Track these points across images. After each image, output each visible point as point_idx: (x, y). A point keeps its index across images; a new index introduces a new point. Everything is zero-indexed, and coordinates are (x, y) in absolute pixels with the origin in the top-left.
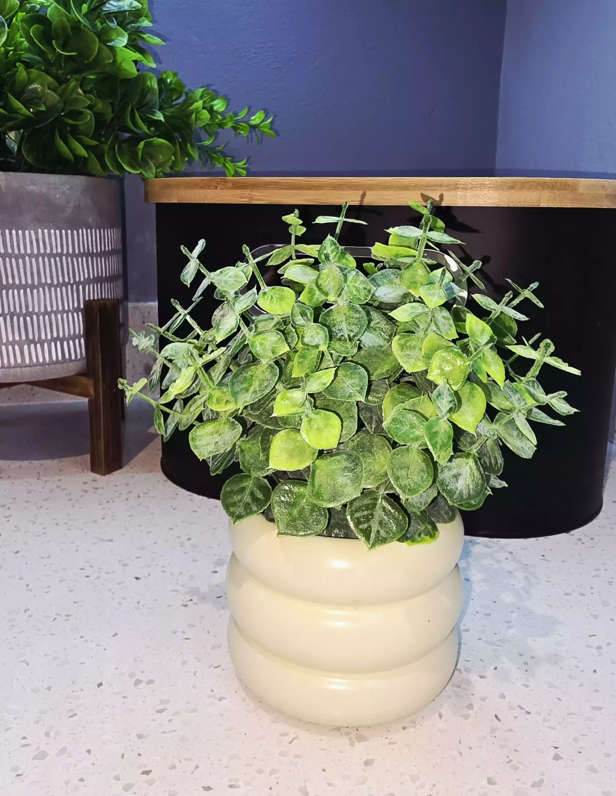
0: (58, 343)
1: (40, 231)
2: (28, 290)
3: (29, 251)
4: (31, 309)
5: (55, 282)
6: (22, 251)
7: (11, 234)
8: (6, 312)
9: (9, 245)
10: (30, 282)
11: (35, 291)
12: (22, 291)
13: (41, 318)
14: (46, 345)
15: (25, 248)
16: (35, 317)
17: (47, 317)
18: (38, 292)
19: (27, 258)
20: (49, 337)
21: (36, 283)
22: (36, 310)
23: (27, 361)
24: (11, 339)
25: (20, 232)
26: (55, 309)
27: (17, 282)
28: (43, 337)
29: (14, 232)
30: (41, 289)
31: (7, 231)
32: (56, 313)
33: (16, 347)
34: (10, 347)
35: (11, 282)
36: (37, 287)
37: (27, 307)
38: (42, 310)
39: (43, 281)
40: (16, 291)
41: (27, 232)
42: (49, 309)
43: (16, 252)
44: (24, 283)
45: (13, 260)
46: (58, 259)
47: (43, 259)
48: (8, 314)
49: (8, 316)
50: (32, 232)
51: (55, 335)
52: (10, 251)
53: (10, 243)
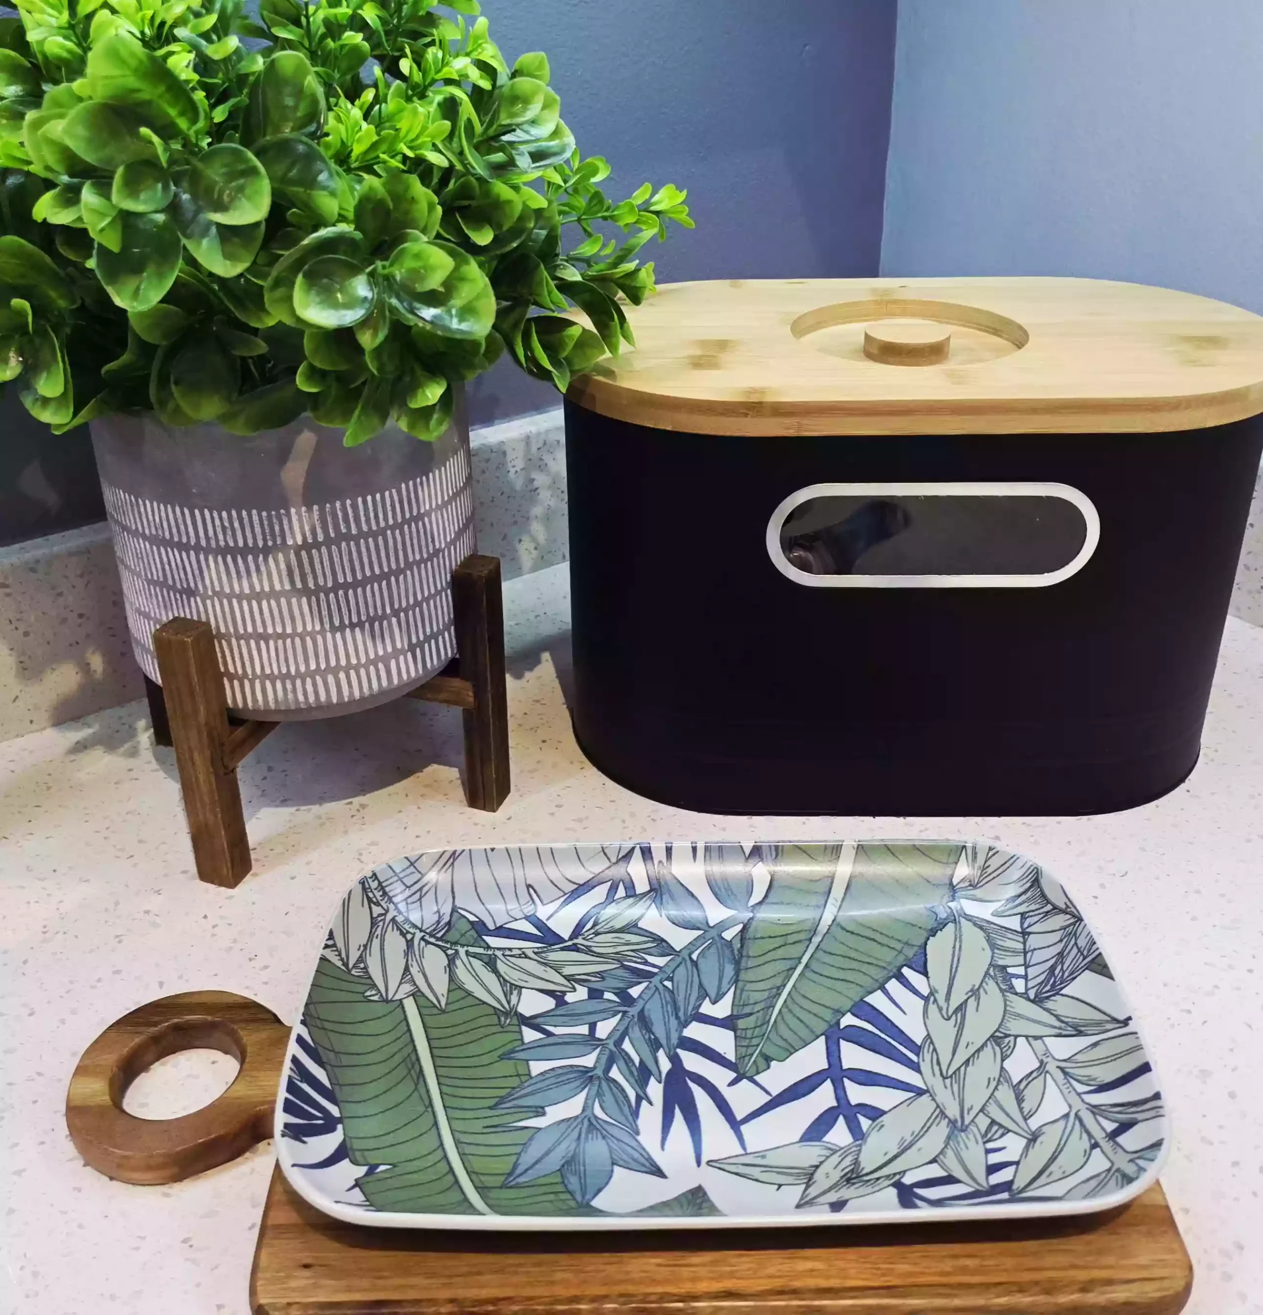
0: (433, 641)
1: (403, 486)
2: (393, 579)
3: (391, 522)
4: (396, 606)
5: (425, 556)
6: (382, 524)
7: (365, 502)
8: (363, 618)
9: (363, 519)
10: (394, 566)
11: (401, 578)
12: (384, 583)
13: (411, 613)
14: (418, 650)
15: (386, 519)
16: (402, 614)
17: (417, 609)
18: (405, 577)
19: (389, 532)
20: (422, 637)
21: (402, 566)
22: (404, 604)
23: (396, 681)
24: (372, 656)
25: (378, 496)
26: (426, 594)
27: (377, 571)
28: (414, 640)
29: (369, 498)
30: (408, 572)
31: (360, 500)
32: (427, 600)
33: (381, 666)
34: (372, 668)
35: (368, 573)
36: (403, 571)
37: (392, 605)
38: (411, 601)
39: (411, 560)
40: (376, 585)
41: (387, 493)
42: (419, 598)
43: (374, 528)
44: (386, 570)
45: (370, 540)
46: (426, 519)
47: (410, 527)
48: (366, 621)
49: (367, 625)
50: (394, 491)
51: (428, 630)
52: (365, 528)
53: (365, 515)
